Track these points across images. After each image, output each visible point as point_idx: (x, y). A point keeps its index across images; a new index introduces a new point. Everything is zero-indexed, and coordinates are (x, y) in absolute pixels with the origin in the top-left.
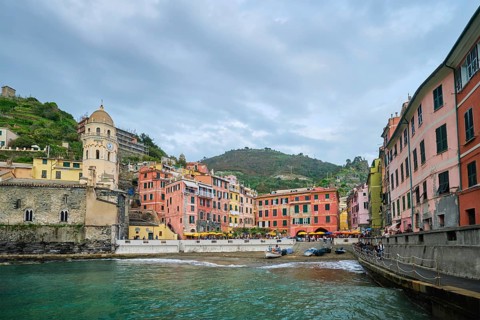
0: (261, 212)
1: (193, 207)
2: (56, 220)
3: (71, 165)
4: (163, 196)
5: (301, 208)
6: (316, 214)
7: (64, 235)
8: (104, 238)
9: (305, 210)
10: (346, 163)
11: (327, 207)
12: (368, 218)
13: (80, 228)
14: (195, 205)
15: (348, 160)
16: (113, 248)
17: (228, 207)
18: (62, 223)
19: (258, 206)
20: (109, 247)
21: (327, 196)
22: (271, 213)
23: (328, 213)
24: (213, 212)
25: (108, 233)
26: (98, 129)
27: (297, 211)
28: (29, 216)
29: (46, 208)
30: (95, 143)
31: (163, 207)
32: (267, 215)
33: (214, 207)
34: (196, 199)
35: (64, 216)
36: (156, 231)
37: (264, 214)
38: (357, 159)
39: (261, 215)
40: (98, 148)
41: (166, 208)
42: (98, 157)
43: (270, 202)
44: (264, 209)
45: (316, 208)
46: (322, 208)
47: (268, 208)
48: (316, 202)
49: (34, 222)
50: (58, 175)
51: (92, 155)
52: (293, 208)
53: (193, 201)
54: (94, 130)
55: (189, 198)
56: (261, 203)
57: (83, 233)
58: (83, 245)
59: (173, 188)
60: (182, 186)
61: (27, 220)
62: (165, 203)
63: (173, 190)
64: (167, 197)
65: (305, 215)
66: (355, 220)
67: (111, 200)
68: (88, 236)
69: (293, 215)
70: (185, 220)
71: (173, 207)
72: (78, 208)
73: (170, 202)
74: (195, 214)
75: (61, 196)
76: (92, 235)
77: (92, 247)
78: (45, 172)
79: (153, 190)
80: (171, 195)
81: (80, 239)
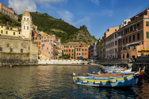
0: (65, 50)
2: (20, 52)
4: (40, 43)
5: (79, 49)
6: (83, 52)
7: (23, 57)
8: (35, 58)
9: (80, 51)
10: (80, 28)
11: (86, 50)
13: (28, 54)
14: (53, 47)
15: (81, 27)
16: (37, 62)
17: (58, 48)
19: (64, 48)
20: (36, 61)
21: (86, 46)
22: (68, 51)
23: (86, 52)
24: (56, 50)
25: (36, 57)
26: (28, 19)
27: (77, 51)
28: (11, 50)
29: (17, 47)
32: (67, 51)
33: (56, 48)
34: (53, 45)
35: (22, 50)
36: (40, 56)
37: (66, 51)
38: (84, 26)
39: (65, 51)
40: (28, 26)
42: (28, 29)
43: (68, 46)
44: (66, 49)
45: (83, 50)
47: (67, 49)
48: (83, 48)
49: (13, 52)
51: (26, 28)
52: (76, 50)
55: (51, 45)
56: (65, 47)
57: (29, 57)
58: (29, 61)
59: (45, 40)
60: (50, 41)
61: (11, 51)
62: (41, 46)
63: (45, 41)
64: (42, 44)
65: (80, 52)
66: (92, 54)
67: (35, 45)
68: (30, 58)
69: (76, 52)
70: (51, 53)
71: (45, 48)
72: (26, 48)
73: (43, 45)
74: (53, 51)
75: (21, 43)
76: (31, 57)
77: (31, 61)
78: (2, 31)
79: (37, 41)
80: (44, 43)
81: (28, 59)
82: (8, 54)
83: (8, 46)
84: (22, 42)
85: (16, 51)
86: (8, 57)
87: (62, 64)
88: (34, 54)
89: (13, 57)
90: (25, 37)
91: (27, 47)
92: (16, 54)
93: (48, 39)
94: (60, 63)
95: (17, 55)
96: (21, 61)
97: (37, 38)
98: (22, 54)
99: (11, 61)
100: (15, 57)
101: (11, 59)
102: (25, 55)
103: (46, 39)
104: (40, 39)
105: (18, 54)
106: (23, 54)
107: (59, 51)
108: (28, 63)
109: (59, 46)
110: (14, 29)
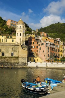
1: (48, 51)
2: (10, 56)
3: (10, 37)
4: (37, 47)
7: (13, 60)
8: (24, 61)
13: (17, 58)
14: (49, 50)
17: (59, 51)
18: (12, 56)
20: (25, 64)
24: (54, 53)
25: (25, 60)
26: (21, 26)
29: (8, 52)
30: (20, 31)
31: (37, 51)
33: (55, 51)
34: (49, 48)
35: (12, 54)
36: (36, 59)
40: (21, 32)
41: (38, 51)
49: (4, 56)
50: (6, 41)
51: (19, 34)
53: (48, 49)
54: (19, 27)
55: (47, 48)
57: (18, 60)
58: (18, 63)
59: (41, 44)
60: (45, 44)
63: (41, 45)
64: (39, 47)
67: (26, 49)
70: (46, 55)
71: (41, 51)
72: (16, 52)
73: (40, 49)
74: (49, 53)
75: (12, 48)
76: (21, 60)
77: (21, 64)
78: (3, 40)
79: (34, 45)
80: (40, 46)
81: (17, 61)
84: (13, 47)
85: (7, 55)
87: (57, 67)
88: (23, 57)
89: (4, 61)
90: (17, 42)
91: (17, 51)
92: (7, 58)
93: (43, 42)
94: (54, 66)
95: (7, 59)
96: (11, 63)
97: (35, 43)
98: (11, 58)
100: (5, 61)
101: (2, 62)
102: (14, 58)
103: (42, 43)
104: (37, 43)
105: (8, 57)
106: (13, 57)
108: (17, 65)
109: (61, 49)
110: (13, 37)
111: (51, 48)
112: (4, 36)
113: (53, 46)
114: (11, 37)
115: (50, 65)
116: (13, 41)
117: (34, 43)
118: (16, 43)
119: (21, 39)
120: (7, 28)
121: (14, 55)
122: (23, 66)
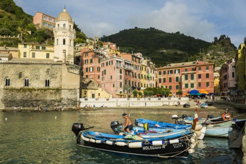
0: (160, 80)
1: (121, 76)
2: (43, 86)
3: (41, 48)
4: (99, 69)
5: (189, 76)
6: (200, 80)
8: (72, 97)
9: (192, 78)
10: (214, 41)
11: (207, 76)
12: (235, 83)
13: (58, 90)
14: (122, 75)
15: (216, 38)
16: (78, 103)
17: (141, 76)
19: (158, 75)
20: (75, 102)
21: (207, 68)
22: (167, 80)
23: (208, 80)
24: (132, 80)
25: (75, 94)
26: (64, 25)
27: (186, 78)
28: (27, 83)
29: (37, 77)
30: (63, 34)
31: (99, 76)
32: (164, 81)
33: (133, 76)
34: (123, 70)
35: (47, 83)
36: (96, 93)
37: (162, 81)
38: (222, 37)
39: (160, 82)
40: (64, 37)
41: (101, 77)
42: (64, 43)
43: (167, 72)
44: (162, 77)
45: (200, 76)
46: (203, 76)
47: (166, 76)
48: (200, 72)
49: (30, 87)
50: (34, 55)
51: (61, 42)
52: (183, 77)
53: (121, 72)
54: (61, 26)
55: (118, 71)
56: (160, 73)
57: (60, 94)
58: (60, 101)
59: (107, 63)
60: (115, 62)
61: (25, 85)
62: (101, 74)
63: (107, 65)
64: (102, 70)
65: (192, 81)
66: (226, 85)
67: (76, 72)
68: (63, 96)
69: (184, 82)
70: (117, 85)
71: (107, 77)
72: (56, 77)
73: (104, 72)
74: (122, 81)
75: (45, 70)
76: (65, 95)
77: (65, 103)
78: (25, 53)
79: (93, 65)
80: (105, 68)
81: (58, 98)
82: (19, 90)
83: (20, 76)
84: (48, 67)
85: (36, 84)
86: (19, 97)
88: (71, 88)
89: (29, 96)
90: (58, 58)
91: (58, 75)
92: (35, 90)
93: (111, 60)
94: (133, 104)
95: (36, 92)
96: (45, 102)
97: (93, 60)
98: (45, 90)
99: (24, 102)
100: (32, 96)
101: (25, 98)
102: (51, 91)
103: (108, 61)
104: (99, 62)
105: (38, 90)
106: (49, 89)
107: (143, 81)
108: (58, 105)
109: (144, 73)
110: (48, 48)
111: (126, 71)
112: (28, 46)
113: (130, 68)
114: (44, 48)
115: (123, 102)
116: (48, 56)
117: (91, 62)
118: (56, 60)
119: (64, 51)
120: (33, 30)
121: (52, 85)
122: (70, 106)
